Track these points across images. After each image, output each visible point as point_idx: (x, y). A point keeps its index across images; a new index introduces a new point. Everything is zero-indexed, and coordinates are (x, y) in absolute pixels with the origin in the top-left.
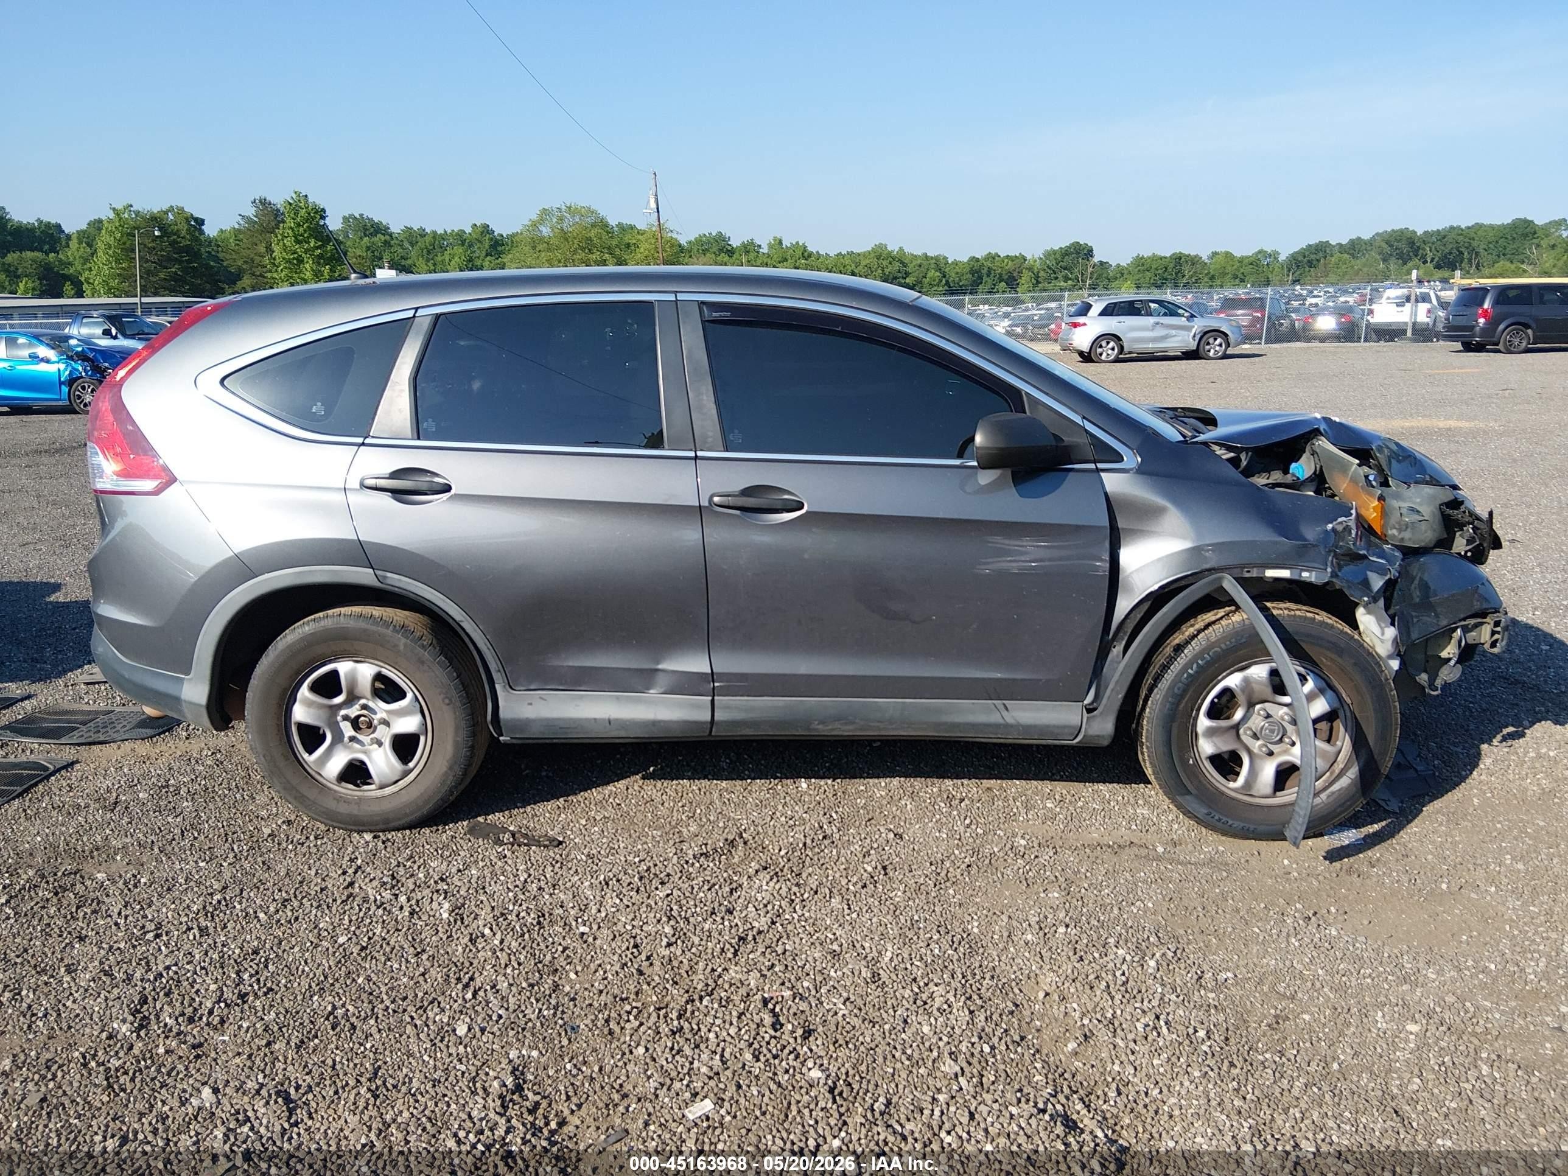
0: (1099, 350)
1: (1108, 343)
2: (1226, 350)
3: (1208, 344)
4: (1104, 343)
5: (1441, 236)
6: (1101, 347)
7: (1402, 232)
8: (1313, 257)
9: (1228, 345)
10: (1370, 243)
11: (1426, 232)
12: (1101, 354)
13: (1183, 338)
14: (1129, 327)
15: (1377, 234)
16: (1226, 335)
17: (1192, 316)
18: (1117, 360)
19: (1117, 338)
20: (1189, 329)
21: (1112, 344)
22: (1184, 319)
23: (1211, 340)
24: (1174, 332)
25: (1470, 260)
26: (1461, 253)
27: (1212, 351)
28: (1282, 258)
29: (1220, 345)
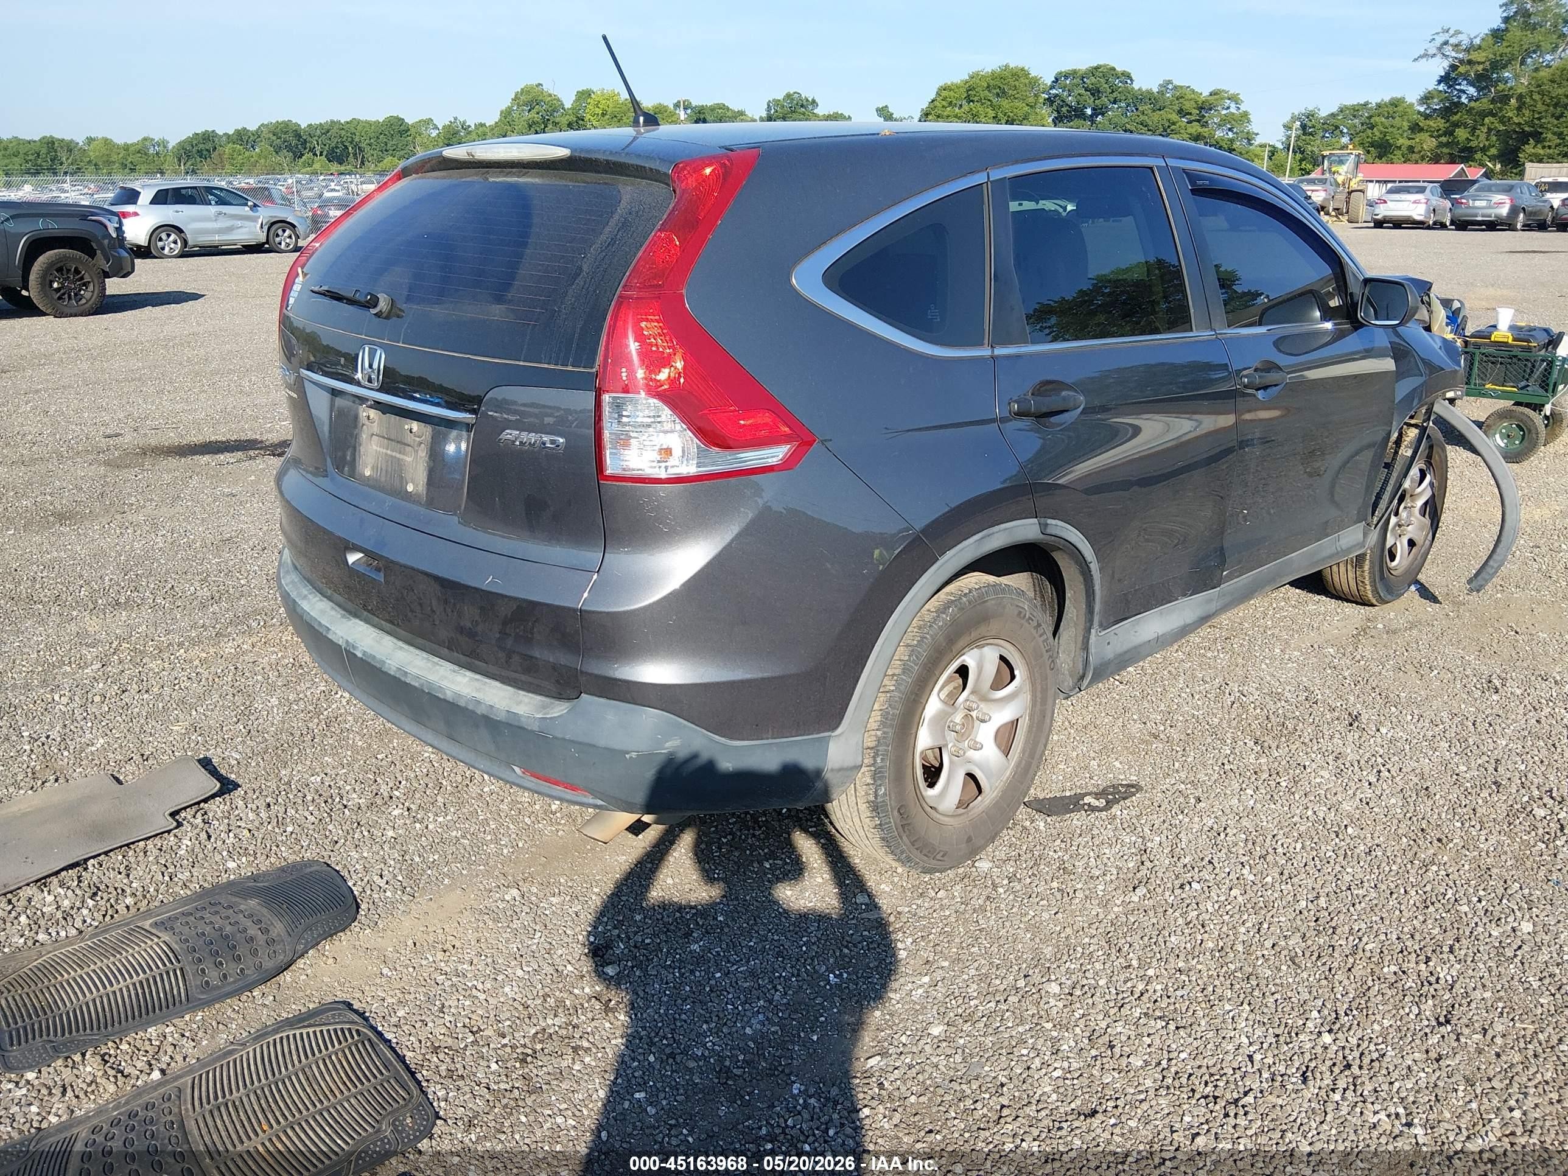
0: (160, 244)
1: (169, 236)
2: (297, 241)
3: (278, 235)
4: (164, 236)
5: (326, 130)
6: (161, 240)
7: (287, 124)
8: (201, 146)
9: (298, 237)
10: (257, 134)
11: (310, 126)
12: (163, 248)
13: (252, 231)
14: (191, 218)
15: (262, 125)
16: (294, 226)
17: (255, 205)
18: (183, 255)
19: (179, 230)
20: (254, 220)
21: (173, 237)
22: (247, 208)
23: (280, 232)
24: (239, 223)
25: (355, 155)
26: (346, 147)
27: (283, 244)
28: (170, 146)
29: (290, 237)
